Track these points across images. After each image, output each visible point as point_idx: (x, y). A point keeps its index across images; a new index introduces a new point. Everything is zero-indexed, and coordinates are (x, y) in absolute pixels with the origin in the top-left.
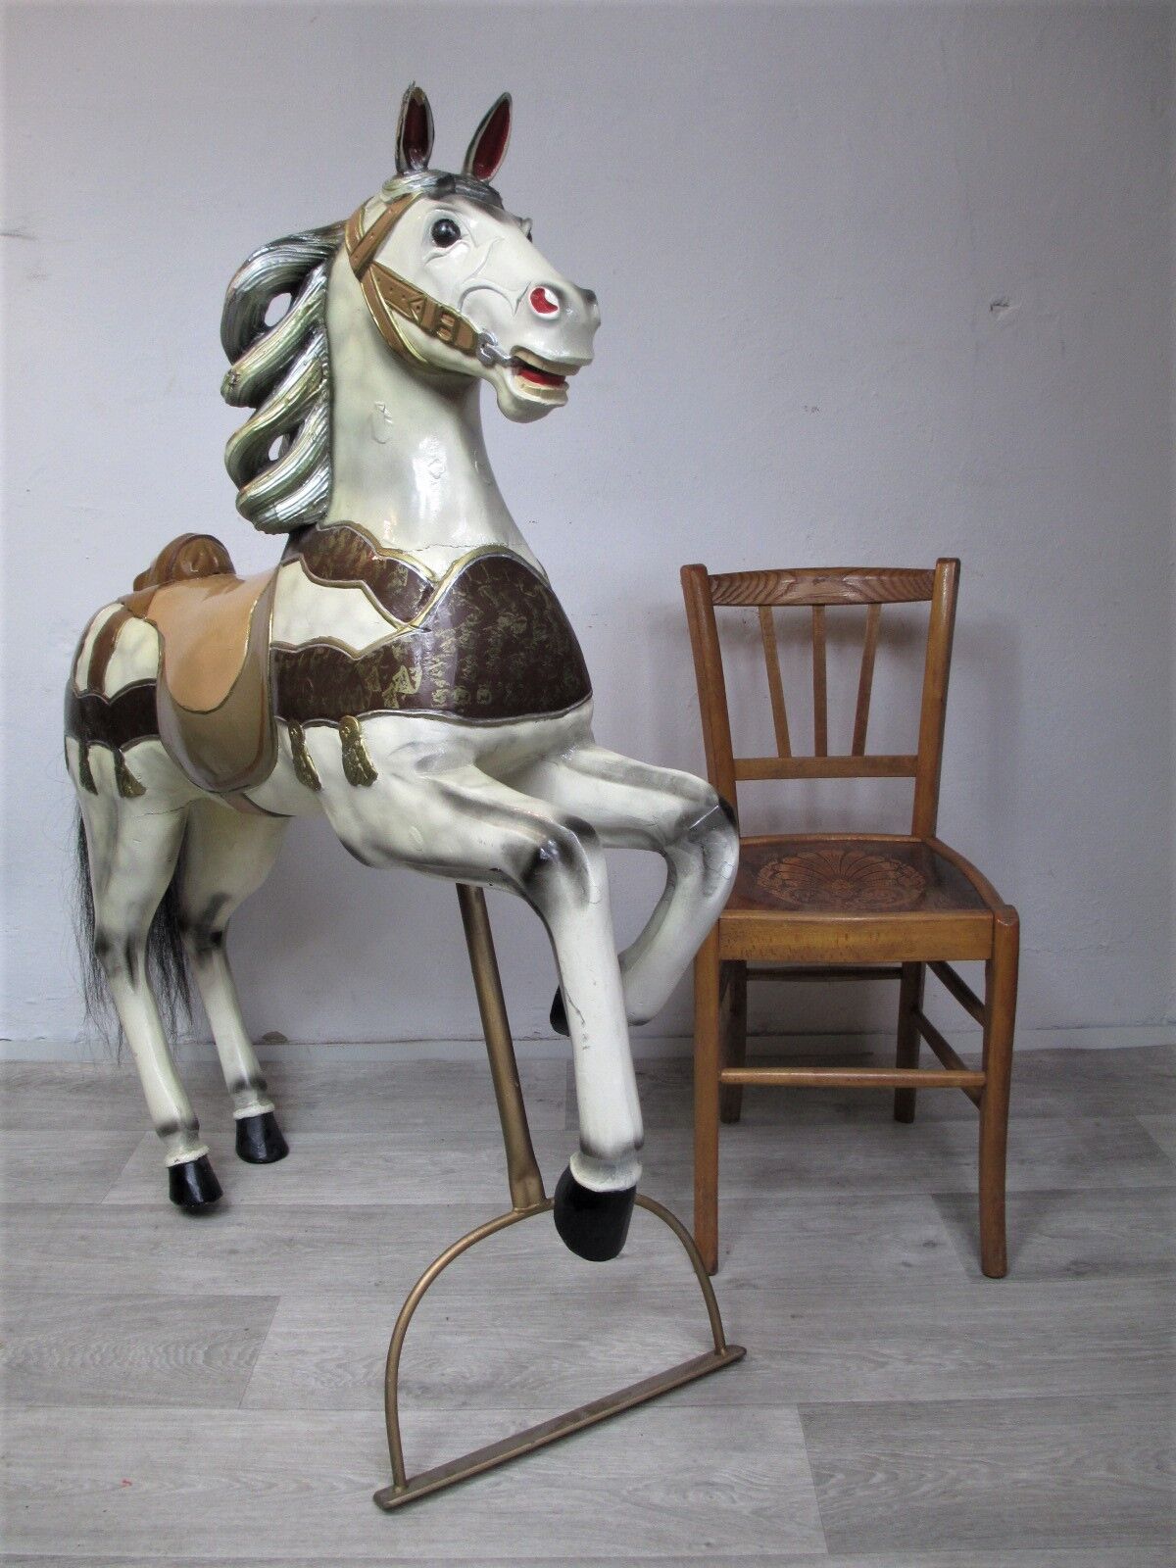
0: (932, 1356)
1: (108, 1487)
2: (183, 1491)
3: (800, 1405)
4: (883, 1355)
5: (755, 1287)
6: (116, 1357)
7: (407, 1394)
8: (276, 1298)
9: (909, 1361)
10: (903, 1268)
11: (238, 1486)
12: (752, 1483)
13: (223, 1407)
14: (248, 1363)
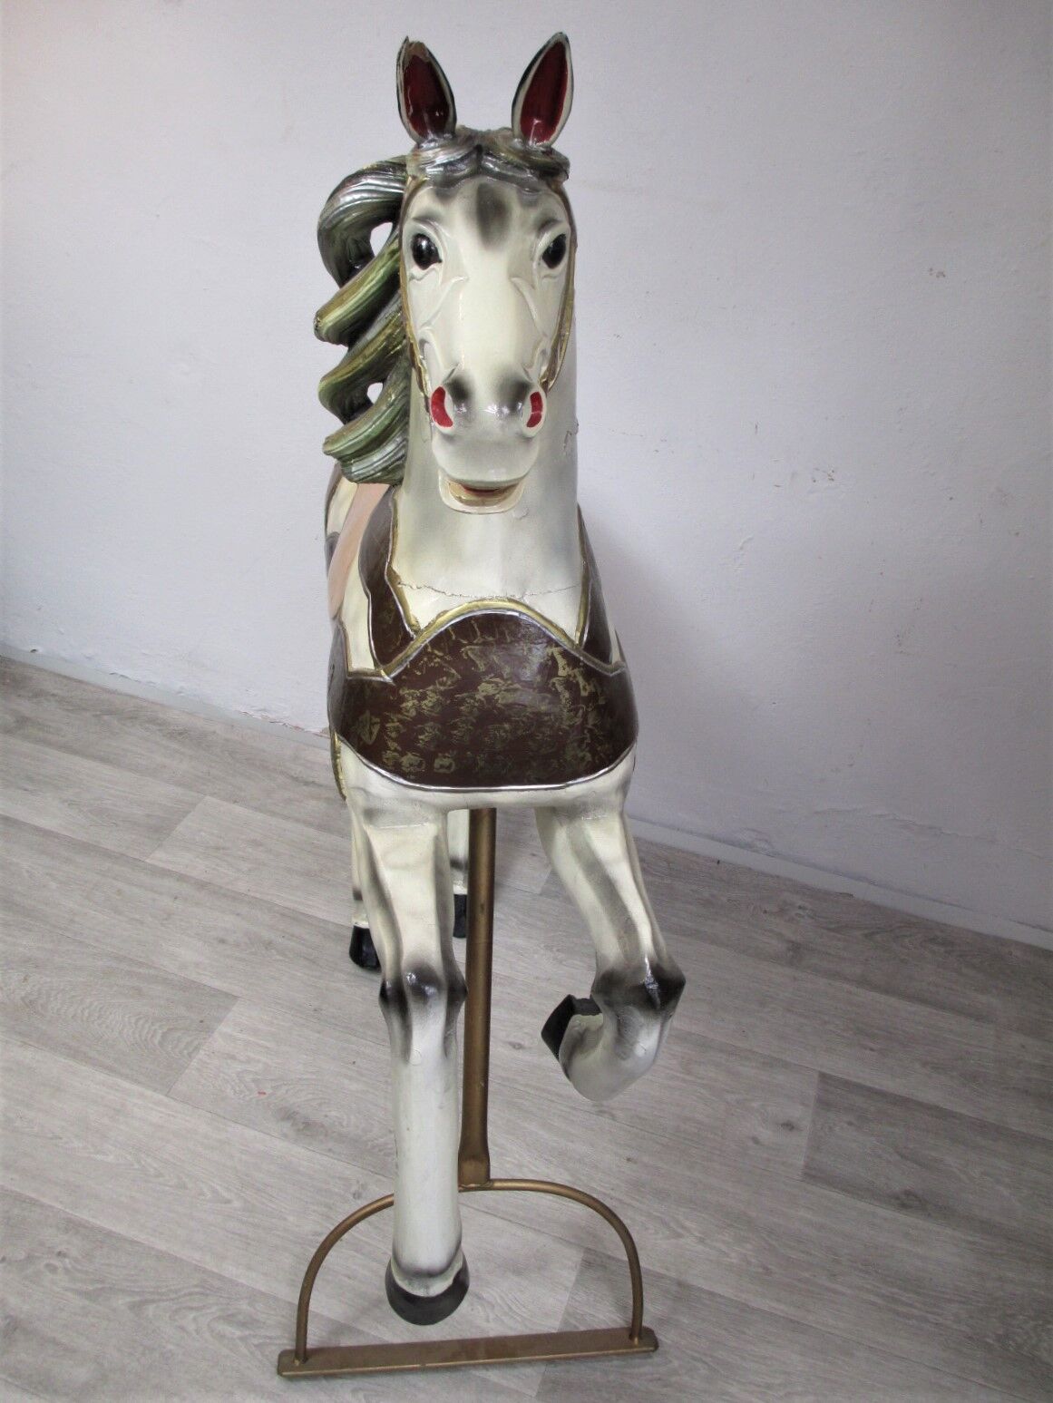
0: (724, 1242)
1: (50, 1135)
2: (99, 1157)
3: (588, 1250)
4: (683, 1227)
5: (613, 1117)
6: (99, 1017)
7: (292, 1125)
8: (236, 998)
9: (701, 1241)
10: (750, 1143)
11: (136, 1166)
12: (510, 1308)
13: (155, 1090)
14: (189, 1054)
